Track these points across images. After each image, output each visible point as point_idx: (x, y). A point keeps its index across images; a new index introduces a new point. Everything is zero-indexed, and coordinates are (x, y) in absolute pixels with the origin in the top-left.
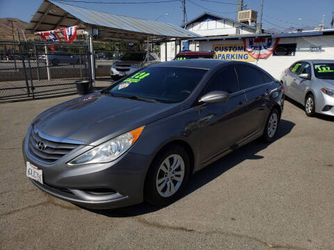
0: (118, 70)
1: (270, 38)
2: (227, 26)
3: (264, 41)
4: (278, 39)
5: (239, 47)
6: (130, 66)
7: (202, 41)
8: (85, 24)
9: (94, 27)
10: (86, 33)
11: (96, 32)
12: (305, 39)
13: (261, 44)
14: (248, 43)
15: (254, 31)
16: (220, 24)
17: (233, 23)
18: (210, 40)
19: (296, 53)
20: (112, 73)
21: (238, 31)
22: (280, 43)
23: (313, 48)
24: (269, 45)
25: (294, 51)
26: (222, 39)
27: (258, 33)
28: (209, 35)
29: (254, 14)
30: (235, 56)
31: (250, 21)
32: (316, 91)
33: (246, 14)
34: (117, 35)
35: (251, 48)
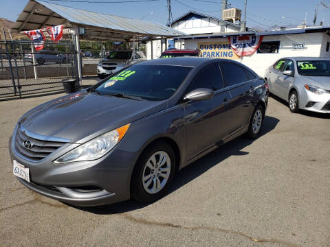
0: (104, 68)
1: (253, 36)
2: (211, 24)
3: (248, 39)
4: (262, 37)
5: (224, 45)
6: (116, 64)
7: (187, 39)
8: (71, 23)
9: (80, 26)
10: (72, 32)
11: (82, 31)
12: (288, 37)
13: (246, 42)
14: (232, 40)
15: (239, 29)
16: (204, 22)
17: (218, 22)
18: (195, 38)
19: (280, 50)
20: (99, 71)
21: (222, 30)
22: (264, 40)
23: (296, 46)
24: (253, 43)
25: (278, 48)
26: (207, 38)
27: (242, 31)
28: (194, 33)
29: (238, 12)
30: (220, 54)
31: (234, 19)
32: (300, 88)
33: (231, 13)
34: (103, 34)
35: (236, 45)
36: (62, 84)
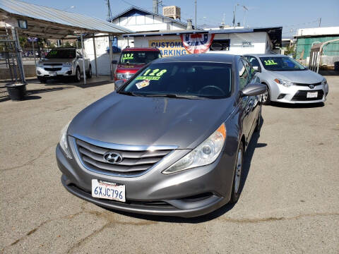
0: (46, 69)
1: (206, 33)
2: (156, 21)
3: (200, 36)
4: (213, 35)
5: (176, 43)
6: (61, 65)
7: (137, 36)
8: (9, 14)
12: (238, 35)
13: (198, 39)
14: (184, 38)
15: (185, 26)
16: (148, 19)
17: (163, 19)
18: (147, 36)
19: (231, 48)
20: (39, 73)
21: (168, 28)
22: (216, 38)
24: (206, 41)
25: (229, 46)
27: (189, 29)
28: (139, 31)
29: (178, 10)
30: (173, 52)
31: (175, 17)
32: (270, 82)
33: (171, 10)
35: (189, 43)
36: (6, 89)
